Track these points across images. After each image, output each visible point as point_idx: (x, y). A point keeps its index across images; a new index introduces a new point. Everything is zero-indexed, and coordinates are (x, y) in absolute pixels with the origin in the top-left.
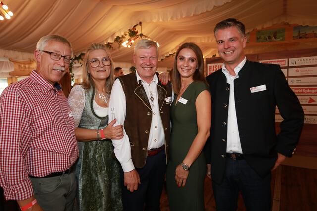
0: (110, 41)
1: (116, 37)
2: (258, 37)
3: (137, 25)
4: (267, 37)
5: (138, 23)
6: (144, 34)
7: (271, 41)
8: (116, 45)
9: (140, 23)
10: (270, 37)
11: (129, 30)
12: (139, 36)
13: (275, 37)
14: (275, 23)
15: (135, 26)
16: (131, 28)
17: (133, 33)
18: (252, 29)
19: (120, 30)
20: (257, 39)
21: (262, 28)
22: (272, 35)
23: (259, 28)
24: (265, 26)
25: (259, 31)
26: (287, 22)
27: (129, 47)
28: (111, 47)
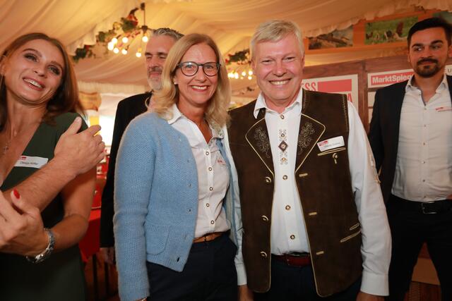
0: (89, 41)
1: (97, 34)
2: (369, 33)
3: (136, 9)
4: (385, 34)
5: (139, 6)
6: (149, 27)
7: (392, 41)
8: (99, 50)
9: (143, 6)
10: (390, 34)
11: (122, 19)
12: (142, 31)
13: (400, 34)
14: (399, 7)
15: (133, 12)
16: (126, 16)
17: (129, 25)
18: (358, 20)
19: (105, 20)
20: (368, 37)
21: (376, 18)
22: (394, 31)
23: (369, 17)
24: (381, 14)
25: (369, 24)
26: (420, 4)
27: (124, 52)
28: (91, 54)
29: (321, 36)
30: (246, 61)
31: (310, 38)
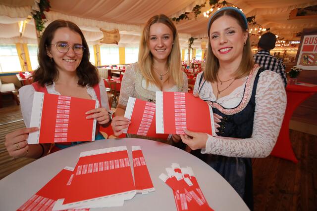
0: (188, 10)
1: (195, 6)
6: (227, 2)
17: (214, 1)
28: (187, 17)
29: (308, 7)
30: (252, 22)
31: (299, 9)
